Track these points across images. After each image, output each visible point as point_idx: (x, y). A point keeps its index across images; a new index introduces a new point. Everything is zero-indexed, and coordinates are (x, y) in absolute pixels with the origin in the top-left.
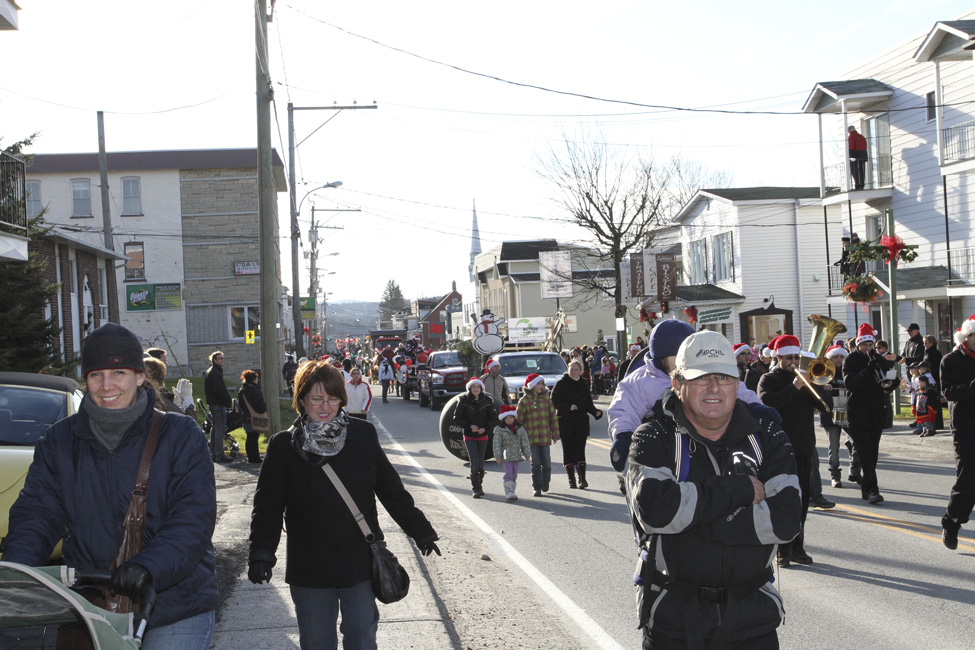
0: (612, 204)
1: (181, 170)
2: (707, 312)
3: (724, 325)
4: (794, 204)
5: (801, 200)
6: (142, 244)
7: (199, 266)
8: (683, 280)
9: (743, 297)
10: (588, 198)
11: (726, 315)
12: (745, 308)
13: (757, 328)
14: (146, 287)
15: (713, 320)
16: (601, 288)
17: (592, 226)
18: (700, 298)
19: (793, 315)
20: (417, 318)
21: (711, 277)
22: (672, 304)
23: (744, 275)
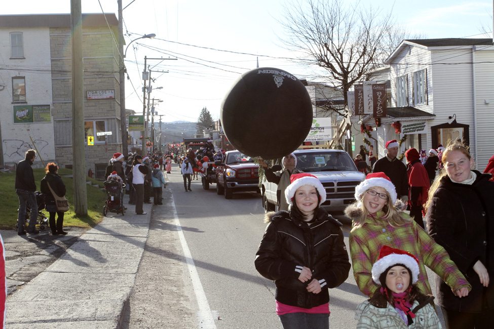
0: (342, 51)
1: (50, 28)
2: (408, 126)
3: (420, 135)
4: (472, 49)
5: (477, 46)
6: (24, 78)
7: (63, 93)
8: (391, 104)
9: (434, 115)
10: (326, 47)
11: (422, 127)
12: (436, 123)
13: (443, 137)
14: (27, 107)
15: (413, 131)
16: (334, 110)
17: (328, 67)
18: (403, 116)
19: (470, 128)
20: (218, 132)
21: (411, 102)
22: (383, 120)
23: (434, 100)
